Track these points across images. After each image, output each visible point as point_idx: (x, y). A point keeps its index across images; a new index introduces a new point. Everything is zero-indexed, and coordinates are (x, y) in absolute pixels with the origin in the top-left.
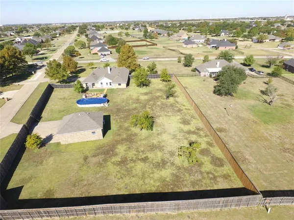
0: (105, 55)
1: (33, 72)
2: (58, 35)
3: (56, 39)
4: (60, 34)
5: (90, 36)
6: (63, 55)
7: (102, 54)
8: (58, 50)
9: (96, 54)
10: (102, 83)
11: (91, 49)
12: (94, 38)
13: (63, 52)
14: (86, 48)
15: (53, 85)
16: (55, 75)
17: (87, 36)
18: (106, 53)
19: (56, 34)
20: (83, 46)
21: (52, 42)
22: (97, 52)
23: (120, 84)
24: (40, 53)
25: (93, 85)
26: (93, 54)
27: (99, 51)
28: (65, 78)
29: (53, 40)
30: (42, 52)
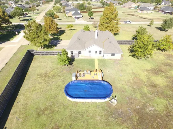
0: (78, 18)
1: (17, 33)
2: (41, 4)
3: (40, 6)
4: (43, 3)
5: (63, 4)
6: (44, 17)
7: (76, 17)
8: (41, 13)
9: (71, 17)
10: (90, 52)
11: (67, 13)
12: (67, 5)
13: (44, 14)
14: (61, 12)
15: (32, 51)
16: (35, 39)
17: (61, 4)
18: (79, 16)
19: (40, 3)
20: (59, 11)
21: (37, 8)
22: (72, 15)
23: (113, 55)
24: (27, 15)
25: (80, 53)
26: (68, 17)
27: (73, 14)
28: (47, 43)
29: (38, 7)
30: (29, 15)
